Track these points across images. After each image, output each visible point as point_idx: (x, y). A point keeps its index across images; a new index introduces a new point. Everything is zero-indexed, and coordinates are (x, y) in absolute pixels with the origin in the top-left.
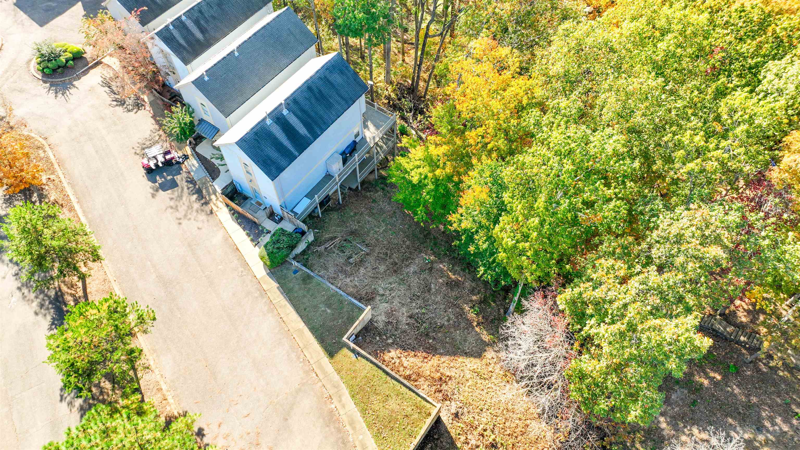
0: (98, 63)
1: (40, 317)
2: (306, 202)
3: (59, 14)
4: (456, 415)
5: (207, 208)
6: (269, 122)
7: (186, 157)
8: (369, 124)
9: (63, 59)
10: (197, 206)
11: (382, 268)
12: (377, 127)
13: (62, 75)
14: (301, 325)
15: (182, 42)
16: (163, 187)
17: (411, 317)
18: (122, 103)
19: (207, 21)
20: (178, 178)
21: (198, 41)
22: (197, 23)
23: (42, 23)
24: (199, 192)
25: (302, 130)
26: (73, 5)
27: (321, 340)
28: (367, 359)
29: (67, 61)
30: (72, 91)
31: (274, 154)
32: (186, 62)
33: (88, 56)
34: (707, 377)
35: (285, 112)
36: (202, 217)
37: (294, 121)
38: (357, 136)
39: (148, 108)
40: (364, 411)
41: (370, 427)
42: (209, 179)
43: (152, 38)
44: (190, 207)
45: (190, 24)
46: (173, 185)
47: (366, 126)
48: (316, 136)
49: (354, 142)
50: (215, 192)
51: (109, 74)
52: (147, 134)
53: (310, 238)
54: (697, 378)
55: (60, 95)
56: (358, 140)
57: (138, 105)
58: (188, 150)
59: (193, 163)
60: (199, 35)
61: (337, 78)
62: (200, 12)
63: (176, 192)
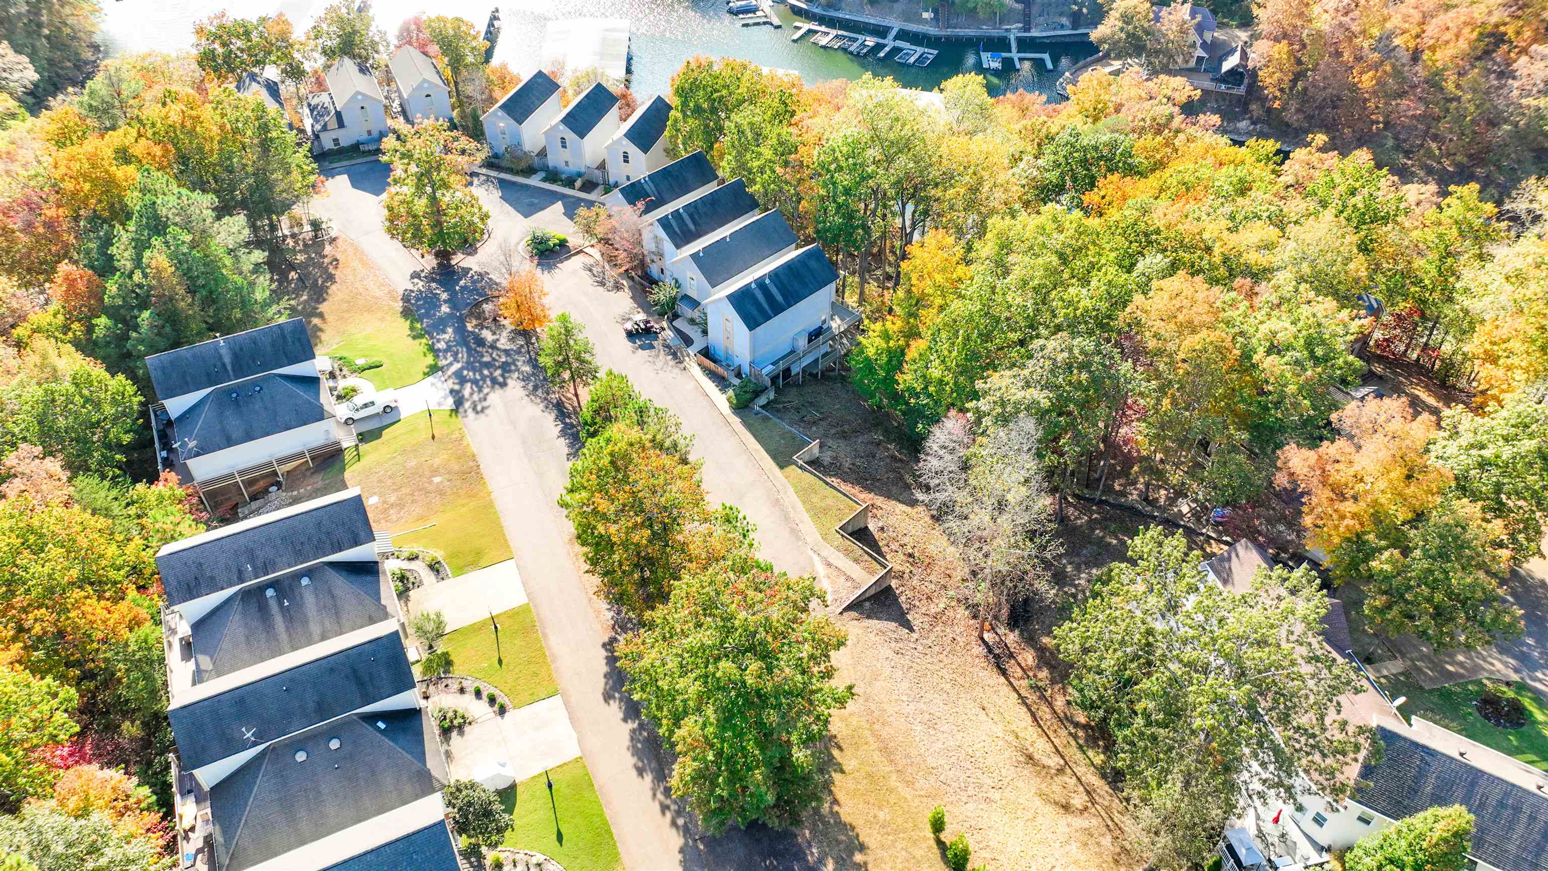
0: (581, 251)
1: (546, 414)
2: (771, 367)
3: (542, 209)
4: (882, 529)
5: (682, 366)
6: (753, 286)
7: (663, 329)
8: (836, 317)
9: (551, 243)
10: (672, 363)
11: (833, 431)
12: (842, 320)
13: (547, 258)
14: (759, 446)
15: (677, 230)
16: (642, 347)
17: (853, 464)
18: (602, 284)
19: (700, 217)
20: (655, 343)
21: (690, 231)
22: (691, 216)
23: (526, 216)
24: (675, 355)
25: (779, 298)
26: (553, 203)
27: (774, 458)
28: (811, 473)
29: (555, 245)
30: (557, 271)
31: (755, 312)
32: (678, 246)
33: (570, 244)
34: (1117, 538)
35: (767, 281)
36: (676, 371)
37: (774, 290)
38: (824, 322)
39: (626, 290)
40: (804, 502)
41: (808, 511)
42: (683, 345)
43: (651, 224)
44: (666, 363)
45: (685, 216)
46: (651, 347)
47: (832, 319)
48: (790, 306)
49: (821, 328)
50: (688, 355)
51: (589, 261)
52: (627, 310)
53: (772, 396)
54: (1108, 540)
55: (546, 272)
56: (825, 327)
57: (618, 287)
58: (665, 324)
59: (669, 334)
60: (692, 227)
61: (813, 264)
62: (696, 207)
63: (653, 352)
